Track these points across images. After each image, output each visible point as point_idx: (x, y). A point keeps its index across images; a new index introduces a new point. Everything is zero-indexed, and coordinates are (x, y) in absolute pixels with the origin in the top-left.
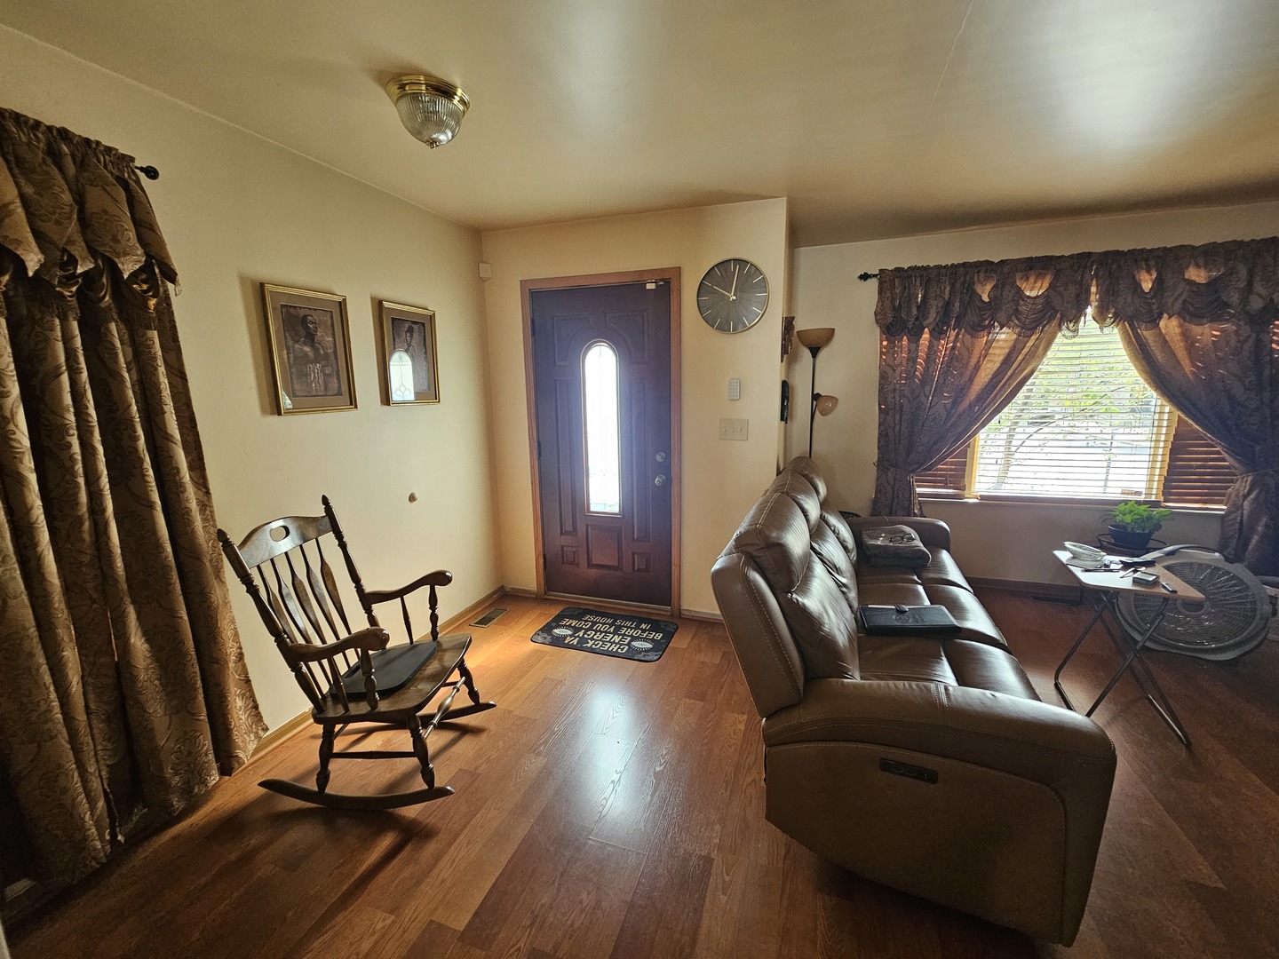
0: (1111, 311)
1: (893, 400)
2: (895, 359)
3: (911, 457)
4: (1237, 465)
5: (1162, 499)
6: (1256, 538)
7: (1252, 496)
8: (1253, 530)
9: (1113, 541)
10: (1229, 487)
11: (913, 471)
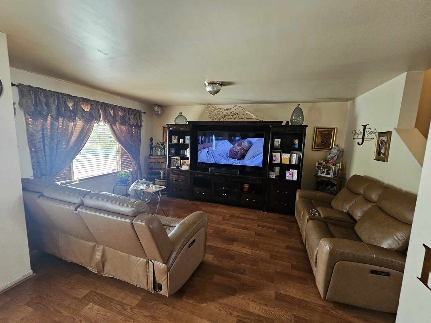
0: (107, 120)
1: (40, 146)
2: (37, 127)
3: (53, 170)
4: (132, 159)
5: (121, 170)
6: (139, 175)
7: (136, 166)
8: (138, 174)
9: (120, 183)
10: (131, 165)
11: (55, 176)
